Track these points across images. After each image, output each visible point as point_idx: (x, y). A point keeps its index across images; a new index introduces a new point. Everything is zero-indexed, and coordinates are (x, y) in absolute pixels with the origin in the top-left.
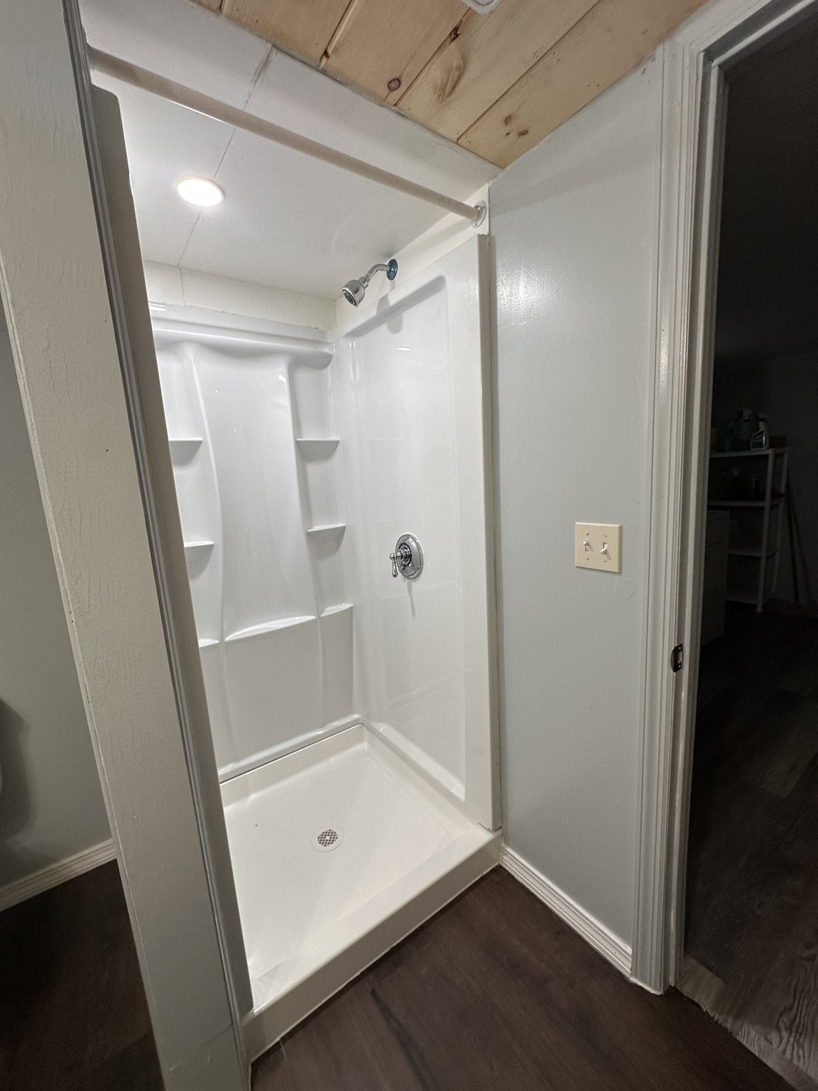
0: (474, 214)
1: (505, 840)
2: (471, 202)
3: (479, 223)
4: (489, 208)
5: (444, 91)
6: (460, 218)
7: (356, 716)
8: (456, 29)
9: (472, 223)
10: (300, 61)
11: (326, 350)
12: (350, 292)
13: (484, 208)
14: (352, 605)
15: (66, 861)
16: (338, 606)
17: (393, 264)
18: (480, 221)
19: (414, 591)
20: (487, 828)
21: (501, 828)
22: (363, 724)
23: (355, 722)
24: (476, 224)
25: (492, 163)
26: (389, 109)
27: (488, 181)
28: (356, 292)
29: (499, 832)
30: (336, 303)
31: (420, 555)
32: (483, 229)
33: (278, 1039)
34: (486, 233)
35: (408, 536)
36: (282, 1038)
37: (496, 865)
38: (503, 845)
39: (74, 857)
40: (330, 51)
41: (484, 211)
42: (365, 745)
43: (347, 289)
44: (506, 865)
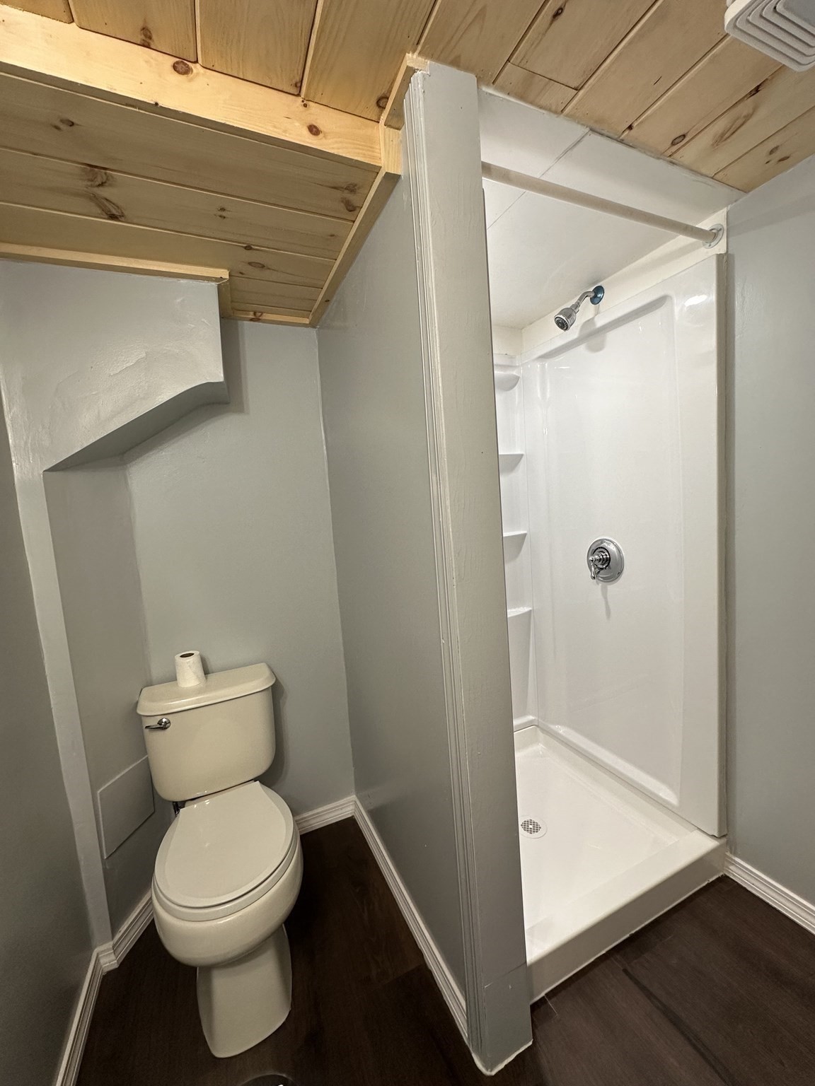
0: (710, 236)
1: (731, 848)
2: (706, 225)
3: (713, 244)
4: (727, 229)
5: (722, 137)
6: (691, 240)
7: (531, 718)
8: (758, 87)
9: (704, 245)
10: (607, 137)
11: (515, 373)
12: (564, 318)
13: (721, 229)
14: (530, 609)
15: (306, 815)
16: (517, 609)
17: (599, 289)
18: (716, 242)
19: (609, 594)
20: (711, 833)
21: (724, 836)
22: (538, 726)
23: (530, 724)
24: (710, 245)
25: (739, 189)
26: (664, 160)
27: (727, 206)
28: (568, 318)
29: (724, 840)
30: (523, 330)
31: (621, 559)
32: (720, 247)
33: (543, 994)
34: (723, 251)
35: (602, 541)
36: (546, 994)
37: (721, 874)
38: (728, 854)
39: (310, 813)
40: (635, 125)
41: (721, 232)
42: (540, 747)
43: (561, 316)
44: (734, 875)
